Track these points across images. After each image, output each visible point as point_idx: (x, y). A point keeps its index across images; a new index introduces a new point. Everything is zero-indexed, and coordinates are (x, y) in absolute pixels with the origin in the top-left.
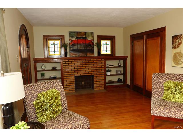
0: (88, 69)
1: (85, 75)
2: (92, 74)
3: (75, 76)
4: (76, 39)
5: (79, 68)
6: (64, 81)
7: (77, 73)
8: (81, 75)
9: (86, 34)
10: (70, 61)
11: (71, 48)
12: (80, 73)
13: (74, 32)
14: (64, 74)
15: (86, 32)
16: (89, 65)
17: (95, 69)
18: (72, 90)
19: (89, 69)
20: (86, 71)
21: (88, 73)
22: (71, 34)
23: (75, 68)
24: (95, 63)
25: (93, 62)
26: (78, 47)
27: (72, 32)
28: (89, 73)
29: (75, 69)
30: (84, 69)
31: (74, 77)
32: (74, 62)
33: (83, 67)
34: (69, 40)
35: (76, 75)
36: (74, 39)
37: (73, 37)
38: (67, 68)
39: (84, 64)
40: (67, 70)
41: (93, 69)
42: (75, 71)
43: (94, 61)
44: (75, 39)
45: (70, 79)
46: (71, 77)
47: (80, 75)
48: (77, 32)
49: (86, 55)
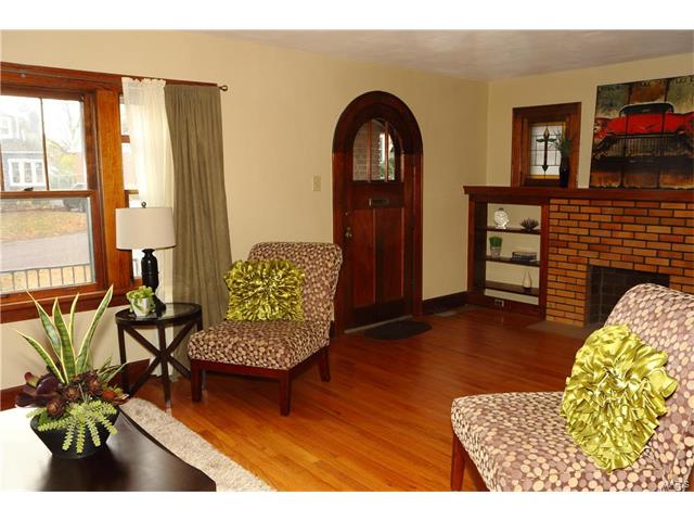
0: (643, 244)
1: (629, 266)
2: (660, 271)
3: (588, 265)
4: (623, 115)
5: (608, 233)
6: (550, 278)
7: (595, 254)
8: (614, 265)
9: (667, 89)
10: (576, 202)
11: (599, 151)
12: (611, 256)
13: (618, 86)
14: (551, 249)
15: (669, 80)
16: (650, 229)
17: (676, 247)
18: (573, 316)
19: (650, 245)
20: (636, 251)
21: (644, 263)
22: (605, 95)
23: (593, 233)
24: (682, 222)
25: (669, 213)
26: (625, 148)
27: (609, 88)
28: (648, 261)
29: (589, 235)
30: (626, 243)
31: (584, 268)
32: (591, 210)
33: (620, 235)
34: (596, 120)
35: (593, 262)
36: (614, 115)
37: (611, 106)
38: (562, 230)
39: (627, 219)
40: (561, 237)
41: (667, 246)
42: (591, 247)
43: (677, 214)
44: (617, 116)
45: (569, 273)
46: (572, 266)
47: (607, 264)
48: (631, 86)
49: (658, 184)
